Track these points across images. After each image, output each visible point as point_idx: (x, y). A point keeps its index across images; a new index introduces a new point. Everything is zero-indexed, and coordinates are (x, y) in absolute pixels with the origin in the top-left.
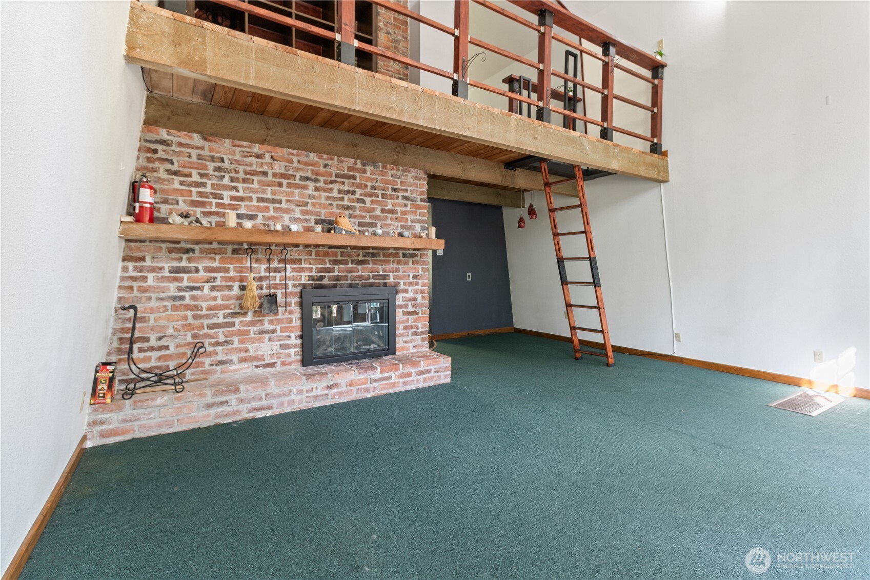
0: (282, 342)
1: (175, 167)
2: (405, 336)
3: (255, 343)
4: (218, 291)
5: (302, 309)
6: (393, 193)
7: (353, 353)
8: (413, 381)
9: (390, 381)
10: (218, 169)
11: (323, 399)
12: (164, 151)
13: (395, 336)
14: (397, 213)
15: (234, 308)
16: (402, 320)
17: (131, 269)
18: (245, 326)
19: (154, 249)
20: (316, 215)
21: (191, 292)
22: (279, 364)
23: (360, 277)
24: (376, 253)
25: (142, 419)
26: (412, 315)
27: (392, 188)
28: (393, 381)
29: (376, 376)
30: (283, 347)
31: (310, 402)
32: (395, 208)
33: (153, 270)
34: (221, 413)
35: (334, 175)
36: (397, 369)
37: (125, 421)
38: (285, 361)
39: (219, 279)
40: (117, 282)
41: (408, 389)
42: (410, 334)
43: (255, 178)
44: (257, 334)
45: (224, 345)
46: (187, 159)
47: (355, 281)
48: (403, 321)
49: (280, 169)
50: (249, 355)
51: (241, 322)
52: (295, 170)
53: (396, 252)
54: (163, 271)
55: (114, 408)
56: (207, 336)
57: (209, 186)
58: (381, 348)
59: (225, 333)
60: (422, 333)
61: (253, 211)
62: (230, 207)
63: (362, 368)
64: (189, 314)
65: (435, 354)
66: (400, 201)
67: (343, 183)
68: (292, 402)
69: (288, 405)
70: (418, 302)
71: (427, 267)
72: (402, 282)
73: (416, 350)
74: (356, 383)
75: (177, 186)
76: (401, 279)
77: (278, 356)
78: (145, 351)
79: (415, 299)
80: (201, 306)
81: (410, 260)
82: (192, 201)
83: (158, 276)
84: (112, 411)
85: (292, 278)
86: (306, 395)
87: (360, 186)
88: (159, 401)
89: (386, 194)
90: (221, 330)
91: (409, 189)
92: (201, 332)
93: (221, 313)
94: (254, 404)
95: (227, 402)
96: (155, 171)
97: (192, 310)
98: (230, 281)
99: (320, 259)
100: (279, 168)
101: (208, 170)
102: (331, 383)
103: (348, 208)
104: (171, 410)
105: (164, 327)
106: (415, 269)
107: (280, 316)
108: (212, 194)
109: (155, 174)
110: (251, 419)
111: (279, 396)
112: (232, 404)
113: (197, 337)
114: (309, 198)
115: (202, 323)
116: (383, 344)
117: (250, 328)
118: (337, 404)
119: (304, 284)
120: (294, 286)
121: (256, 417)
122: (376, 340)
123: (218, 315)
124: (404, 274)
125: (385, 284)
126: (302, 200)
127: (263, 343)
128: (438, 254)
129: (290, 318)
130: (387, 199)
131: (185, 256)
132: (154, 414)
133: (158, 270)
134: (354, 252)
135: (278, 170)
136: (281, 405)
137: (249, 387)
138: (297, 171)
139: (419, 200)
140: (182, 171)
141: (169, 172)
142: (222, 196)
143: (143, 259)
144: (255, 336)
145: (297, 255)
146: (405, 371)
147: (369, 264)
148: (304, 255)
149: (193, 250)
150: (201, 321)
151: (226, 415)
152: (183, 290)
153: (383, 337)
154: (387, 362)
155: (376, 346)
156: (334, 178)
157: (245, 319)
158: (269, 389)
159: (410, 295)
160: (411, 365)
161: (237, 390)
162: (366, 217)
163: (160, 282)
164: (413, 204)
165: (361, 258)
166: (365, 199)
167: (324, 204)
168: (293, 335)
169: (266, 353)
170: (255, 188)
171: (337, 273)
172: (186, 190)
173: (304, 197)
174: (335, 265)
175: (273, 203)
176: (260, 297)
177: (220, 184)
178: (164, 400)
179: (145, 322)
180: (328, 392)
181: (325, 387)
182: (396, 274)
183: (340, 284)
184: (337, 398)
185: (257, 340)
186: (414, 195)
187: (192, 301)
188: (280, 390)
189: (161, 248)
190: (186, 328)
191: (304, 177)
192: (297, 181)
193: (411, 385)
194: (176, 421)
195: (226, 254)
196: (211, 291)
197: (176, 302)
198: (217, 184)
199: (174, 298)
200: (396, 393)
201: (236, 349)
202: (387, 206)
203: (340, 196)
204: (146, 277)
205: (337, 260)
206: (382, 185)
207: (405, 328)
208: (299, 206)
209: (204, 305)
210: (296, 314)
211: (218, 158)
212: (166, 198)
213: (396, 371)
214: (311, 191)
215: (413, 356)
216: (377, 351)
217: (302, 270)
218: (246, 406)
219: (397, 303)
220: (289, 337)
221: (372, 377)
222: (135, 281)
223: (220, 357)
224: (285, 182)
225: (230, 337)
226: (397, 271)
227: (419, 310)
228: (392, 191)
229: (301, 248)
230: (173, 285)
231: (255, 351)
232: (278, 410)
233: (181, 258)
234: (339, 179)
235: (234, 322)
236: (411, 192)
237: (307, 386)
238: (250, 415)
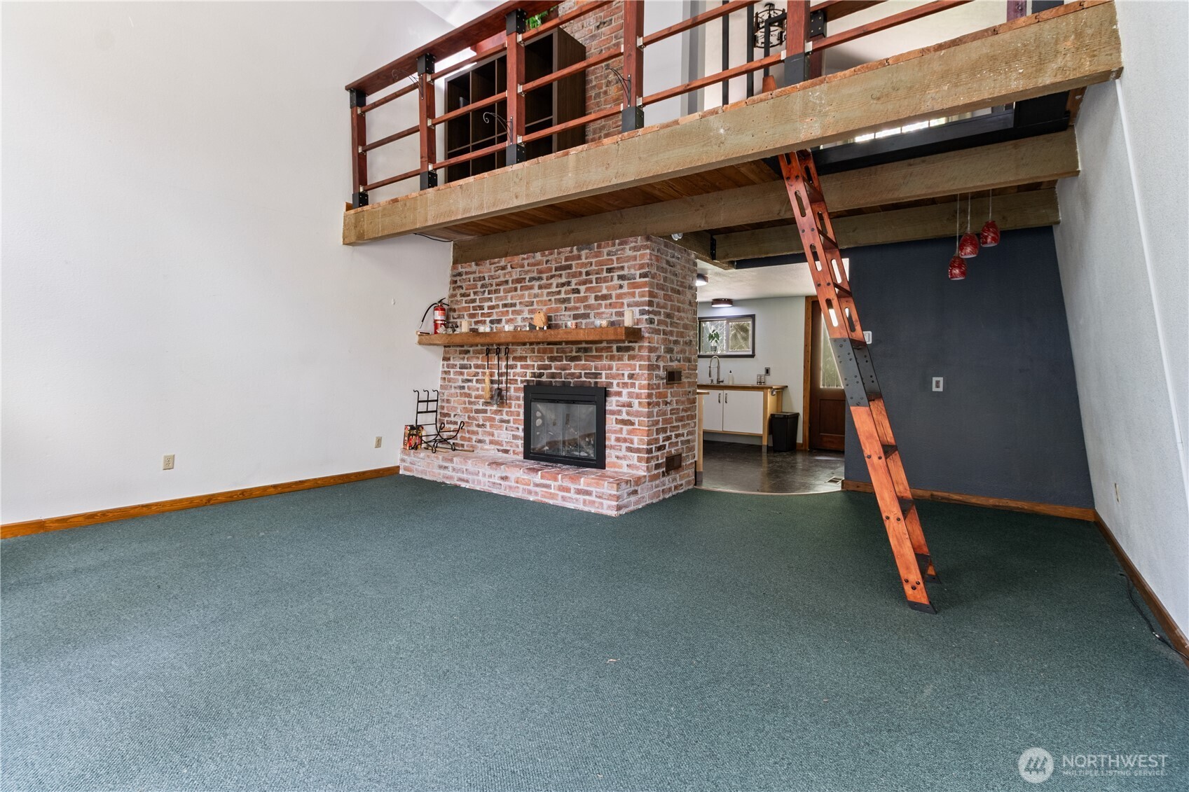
0: (513, 433)
1: (463, 291)
2: (617, 449)
3: (498, 430)
4: (479, 383)
6: (608, 274)
7: (565, 457)
8: (572, 499)
9: (550, 490)
10: (482, 286)
11: (499, 488)
12: (460, 280)
13: (605, 447)
14: (611, 298)
15: (487, 398)
16: (614, 429)
17: (445, 366)
18: (492, 414)
19: (454, 352)
21: (468, 383)
22: (511, 451)
23: (573, 375)
24: (588, 348)
26: (626, 424)
27: (607, 269)
28: (552, 490)
30: (513, 437)
31: (491, 487)
32: (610, 292)
33: (453, 366)
35: (554, 269)
36: (556, 479)
37: (412, 463)
38: (515, 451)
39: (480, 374)
40: (440, 375)
42: (624, 448)
43: (502, 288)
44: (499, 422)
45: (482, 427)
46: (469, 283)
47: (567, 379)
48: (615, 430)
49: (516, 275)
50: (495, 439)
51: (491, 410)
52: (525, 273)
53: (609, 345)
54: (457, 367)
55: (408, 453)
56: (474, 418)
58: (590, 457)
59: (483, 418)
60: (638, 450)
61: (499, 316)
64: (467, 399)
66: (616, 282)
67: (561, 275)
68: (479, 482)
69: (477, 484)
70: (634, 409)
71: (646, 363)
72: (615, 382)
73: (630, 471)
74: (521, 482)
76: (614, 378)
77: (511, 444)
79: (630, 405)
80: (472, 395)
81: (626, 355)
83: (454, 371)
84: (407, 455)
85: (521, 374)
86: (488, 480)
87: (575, 275)
89: (601, 278)
90: (481, 415)
91: (626, 265)
92: (471, 415)
93: (481, 401)
95: (447, 468)
97: (468, 397)
99: (540, 356)
101: (478, 288)
102: (504, 475)
103: (565, 301)
105: (456, 408)
106: (631, 366)
107: (512, 409)
109: (456, 299)
110: (458, 486)
113: (469, 418)
114: (534, 297)
115: (472, 408)
116: (592, 453)
117: (495, 416)
119: (528, 380)
120: (522, 382)
122: (586, 447)
123: (479, 403)
124: (618, 372)
125: (596, 384)
126: (530, 300)
127: (503, 430)
129: (518, 411)
130: (601, 283)
131: (466, 357)
133: (455, 367)
134: (569, 347)
135: (515, 277)
136: (474, 482)
138: (527, 274)
139: (638, 276)
140: (467, 293)
141: (461, 295)
142: (484, 307)
143: (449, 359)
145: (525, 353)
146: (564, 484)
147: (581, 360)
148: (529, 352)
149: (469, 352)
150: (472, 406)
152: (465, 381)
155: (585, 453)
156: (553, 272)
157: (492, 408)
159: (624, 399)
162: (580, 308)
163: (455, 376)
164: (631, 283)
165: (574, 354)
166: (580, 287)
167: (545, 301)
168: (520, 427)
169: (504, 440)
170: (501, 296)
171: (553, 370)
172: (468, 306)
173: (531, 297)
174: (552, 361)
175: (511, 307)
179: (449, 403)
180: (502, 482)
182: (609, 372)
183: (555, 382)
184: (508, 490)
185: (499, 427)
186: (633, 271)
187: (468, 390)
188: (474, 469)
189: (457, 351)
190: (465, 410)
191: (532, 277)
192: (527, 283)
196: (476, 383)
197: (461, 390)
199: (460, 387)
201: (487, 432)
202: (601, 291)
203: (558, 289)
204: (450, 371)
205: (554, 357)
206: (596, 268)
207: (618, 440)
208: (527, 306)
209: (474, 394)
210: (522, 408)
211: (483, 277)
213: (555, 481)
214: (536, 290)
216: (585, 460)
217: (527, 367)
219: (607, 408)
220: (518, 428)
221: (534, 479)
222: (446, 374)
223: (480, 437)
224: (519, 286)
225: (485, 421)
226: (610, 368)
227: (636, 420)
228: (607, 272)
229: (528, 346)
230: (460, 378)
231: (498, 437)
232: (472, 485)
233: (464, 357)
234: (558, 273)
235: (487, 410)
236: (629, 268)
237: (489, 471)
238: (458, 483)
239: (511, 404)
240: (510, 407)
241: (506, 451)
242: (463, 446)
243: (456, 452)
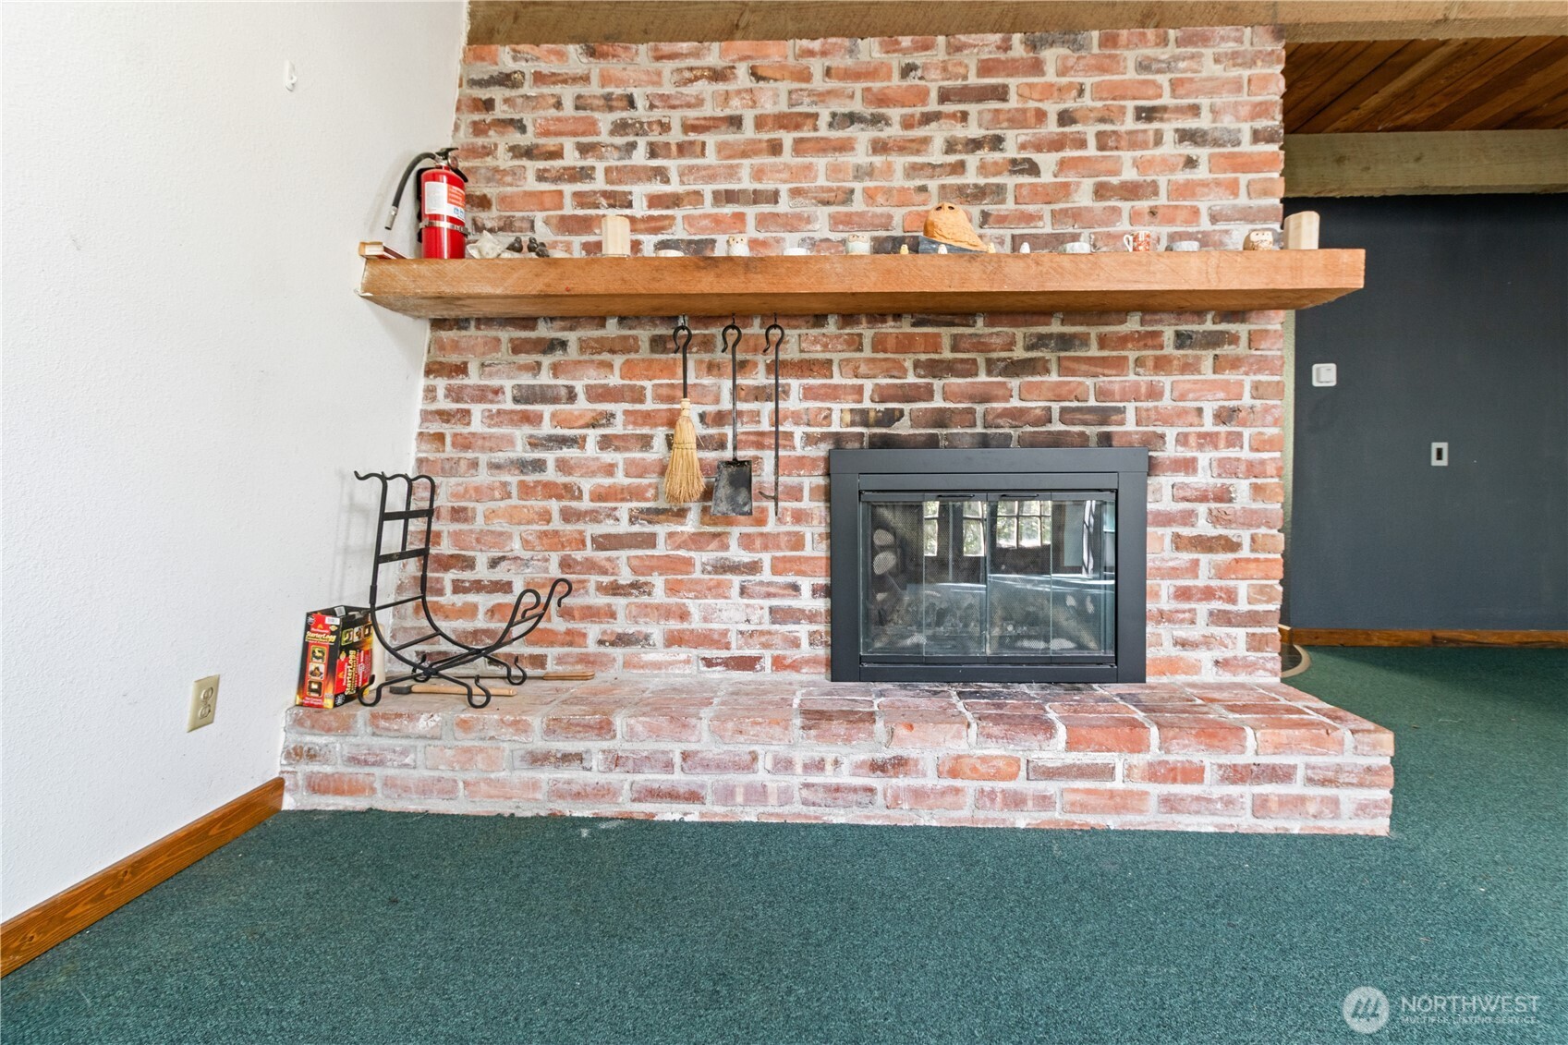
0: (775, 602)
1: (525, 140)
2: (1182, 621)
3: (706, 597)
4: (617, 449)
5: (830, 510)
6: (1141, 126)
7: (989, 660)
8: (1209, 800)
9: (1109, 785)
10: (621, 127)
11: (859, 804)
12: (506, 101)
13: (1142, 618)
14: (1156, 193)
15: (656, 498)
16: (1171, 564)
17: (441, 393)
18: (679, 547)
19: (485, 344)
20: (875, 227)
21: (558, 451)
22: (767, 662)
23: (1017, 416)
24: (1074, 336)
25: (389, 764)
26: (1210, 550)
27: (1139, 110)
28: (1118, 784)
29: (1050, 755)
30: (778, 615)
31: (814, 804)
32: (1149, 179)
33: (483, 394)
34: (566, 786)
35: (934, 95)
36: (1138, 745)
37: (354, 760)
38: (784, 658)
39: (620, 418)
40: (415, 425)
41: (1181, 828)
42: (1202, 617)
43: (711, 140)
44: (709, 573)
45: (631, 594)
46: (553, 112)
47: (998, 427)
48: (1173, 569)
49: (775, 103)
50: (690, 627)
51: (671, 535)
52: (815, 98)
53: (1150, 329)
54: (500, 397)
55: (335, 725)
56: (591, 566)
57: (600, 175)
58: (1086, 654)
59: (635, 563)
60: (1253, 619)
61: (703, 230)
62: (647, 225)
63: (997, 720)
64: (554, 506)
65: (1309, 703)
66: (1170, 148)
67: (964, 116)
68: (757, 794)
69: (747, 802)
70: (1237, 505)
71: (1276, 378)
72: (1171, 433)
73: (1227, 678)
74: (974, 769)
75: (531, 184)
76: (1167, 421)
77: (763, 639)
78: (466, 591)
79: (1224, 496)
80: (579, 488)
81: (1207, 357)
82: (563, 218)
83: (490, 411)
84: (329, 730)
85: (805, 417)
86: (802, 780)
87: (1018, 120)
88: (423, 724)
89: (1114, 132)
90: (623, 555)
91: (1204, 102)
92: (578, 556)
93: (624, 509)
94: (651, 777)
95: (579, 757)
96: (488, 154)
97: (559, 497)
98: (644, 424)
99: (885, 360)
100: (774, 99)
101: (597, 134)
102: (885, 754)
103: (979, 193)
104: (449, 753)
105: (503, 536)
106: (1225, 386)
107: (771, 526)
108: (605, 194)
109: (489, 161)
110: (641, 822)
111: (721, 767)
112: (594, 764)
113: (569, 566)
114: (856, 178)
115: (581, 533)
116: (1098, 641)
117: (692, 554)
118: (902, 828)
119: (837, 433)
120: (810, 440)
121: (655, 819)
122: (1070, 624)
123: (617, 513)
124: (1181, 404)
125: (1106, 439)
126: (835, 185)
127: (726, 598)
128: (1315, 384)
129: (797, 534)
130: (1117, 148)
131: (547, 361)
132: (412, 756)
133: (490, 396)
134: (997, 334)
135: (769, 107)
136: (727, 795)
137: (639, 725)
138: (823, 101)
139: (1246, 137)
140: (543, 145)
141: (517, 152)
142: (630, 197)
143: (462, 369)
144: (707, 577)
145: (819, 348)
146: (1171, 758)
147: (1048, 371)
148: (839, 347)
149: (563, 344)
150: (580, 526)
151: (578, 795)
152: (542, 445)
153: (1096, 616)
154: (1102, 706)
155: (1068, 644)
156: (933, 106)
157: (679, 528)
158: (693, 738)
159: (1204, 478)
160: (1197, 735)
161: (604, 729)
162: (1040, 218)
163: (494, 426)
164: (1222, 155)
165: (1019, 353)
166: (1037, 158)
167: (902, 190)
168: (806, 584)
169: (734, 628)
170: (709, 167)
171: (938, 403)
172: (550, 192)
173: (841, 176)
174: (934, 377)
175: (755, 202)
176: (705, 467)
177: (625, 166)
178: (433, 724)
179: (466, 520)
180: (876, 781)
181: (863, 763)
182: (1150, 404)
183: (947, 437)
184: (906, 806)
185: (710, 589)
186: (1228, 122)
187: (560, 473)
188: (726, 748)
189: (498, 340)
190: (545, 541)
191: (844, 115)
192: (824, 131)
193: (1197, 812)
194: (461, 785)
195: (637, 351)
196: (601, 449)
197: (526, 474)
198: (617, 167)
199: (522, 466)
200: (1133, 833)
201: (658, 607)
202: (1116, 173)
203: (952, 158)
204: (467, 413)
205: (941, 361)
206: (1099, 104)
207: (1183, 594)
208: (827, 203)
209: (587, 485)
210: (815, 522)
211: (621, 98)
212: (509, 217)
213: (1132, 751)
214: (861, 156)
215: (1212, 700)
216: (1071, 664)
217: (833, 393)
218: (630, 777)
219: (1150, 507)
220: (795, 588)
221: (1034, 756)
222: (448, 421)
223: (621, 625)
224: (787, 138)
225: (643, 574)
226: (1154, 393)
227: (1245, 536)
228: (1138, 118)
229: (831, 327)
230: (521, 433)
231: (705, 620)
232: (720, 809)
233: (539, 364)
234: (949, 108)
235: (653, 535)
236: (1214, 111)
237: (806, 748)
238: (641, 809)
239: (763, 511)
240: (761, 522)
241: (748, 663)
242: (539, 661)
243: (528, 685)
